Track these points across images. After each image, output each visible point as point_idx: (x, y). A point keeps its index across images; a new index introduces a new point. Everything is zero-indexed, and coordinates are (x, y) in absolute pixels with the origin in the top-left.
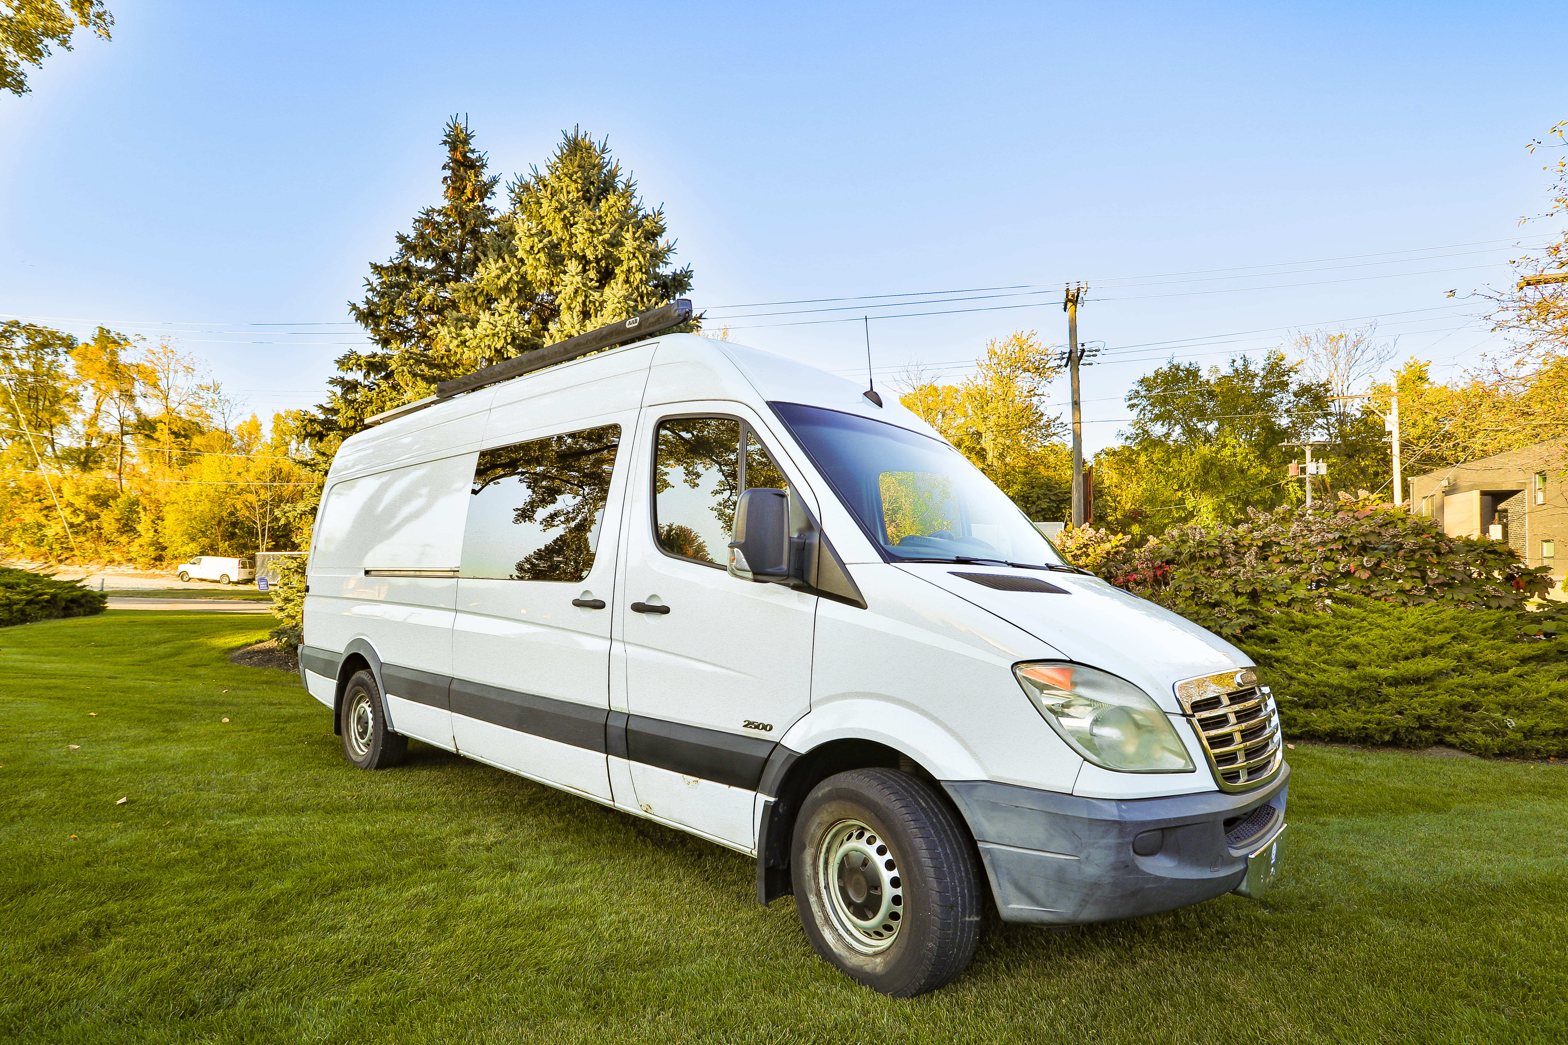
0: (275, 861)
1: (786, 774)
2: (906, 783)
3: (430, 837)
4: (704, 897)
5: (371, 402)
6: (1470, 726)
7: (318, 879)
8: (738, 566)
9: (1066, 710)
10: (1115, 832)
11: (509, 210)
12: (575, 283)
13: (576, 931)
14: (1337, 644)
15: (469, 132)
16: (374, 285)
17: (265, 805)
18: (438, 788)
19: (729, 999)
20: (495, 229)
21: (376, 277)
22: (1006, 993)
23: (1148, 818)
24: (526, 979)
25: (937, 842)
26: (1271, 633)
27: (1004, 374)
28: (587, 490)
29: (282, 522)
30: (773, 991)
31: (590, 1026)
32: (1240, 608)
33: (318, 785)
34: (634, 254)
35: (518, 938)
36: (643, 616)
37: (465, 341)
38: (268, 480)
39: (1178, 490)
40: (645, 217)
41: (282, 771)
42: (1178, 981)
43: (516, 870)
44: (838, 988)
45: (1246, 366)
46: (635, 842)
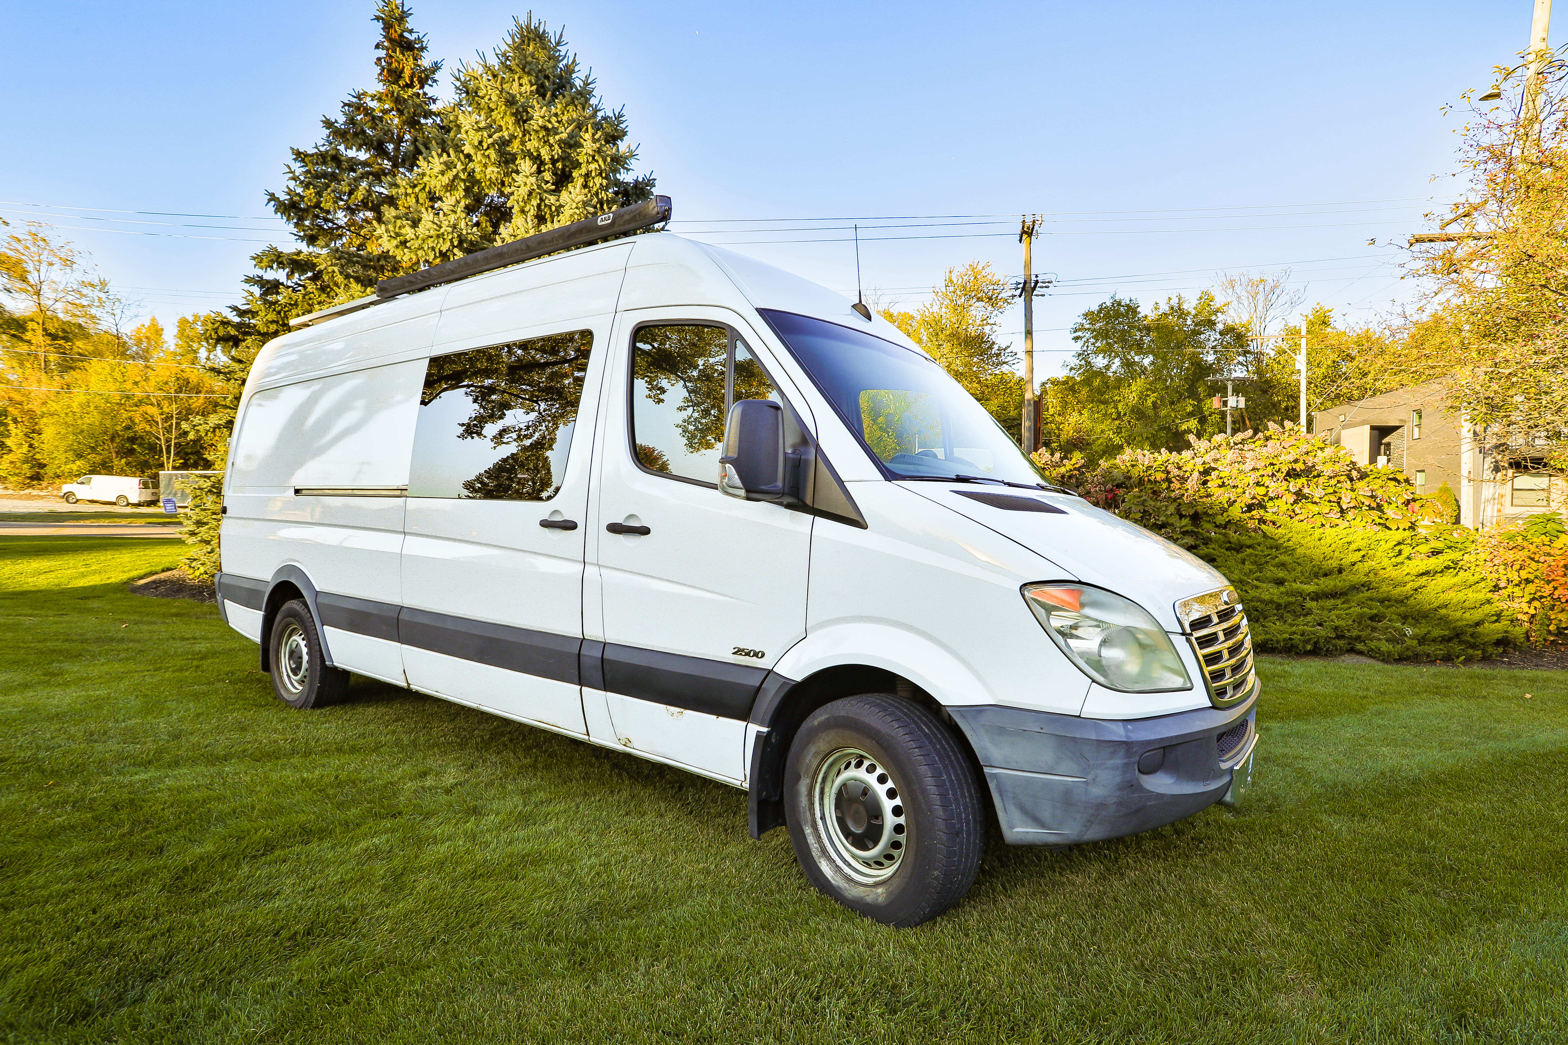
0: (192, 820)
1: (780, 702)
2: (908, 709)
3: (380, 782)
4: (689, 833)
5: (296, 304)
6: (1376, 634)
7: (247, 838)
8: (730, 483)
9: (1074, 632)
10: (1122, 753)
11: (453, 101)
12: (529, 184)
13: (553, 879)
14: (1267, 562)
15: (405, 9)
16: (297, 174)
17: (178, 755)
18: (387, 727)
19: (727, 943)
20: (438, 120)
21: (299, 164)
22: (1006, 914)
23: (1153, 737)
24: (501, 936)
25: (942, 768)
26: (1210, 552)
27: (959, 303)
28: (543, 406)
29: (191, 436)
30: (772, 931)
31: (577, 986)
32: (1184, 529)
33: (243, 729)
34: (593, 157)
35: (488, 890)
36: (620, 537)
37: (406, 242)
38: (172, 391)
39: (1116, 419)
40: (604, 118)
41: (198, 715)
42: (1164, 890)
43: (480, 814)
44: (840, 922)
45: (1179, 304)
46: (610, 776)
